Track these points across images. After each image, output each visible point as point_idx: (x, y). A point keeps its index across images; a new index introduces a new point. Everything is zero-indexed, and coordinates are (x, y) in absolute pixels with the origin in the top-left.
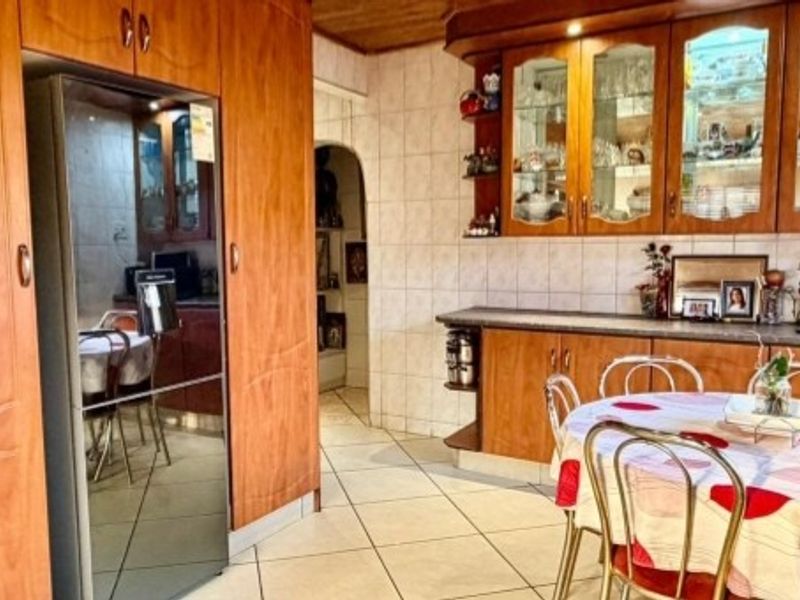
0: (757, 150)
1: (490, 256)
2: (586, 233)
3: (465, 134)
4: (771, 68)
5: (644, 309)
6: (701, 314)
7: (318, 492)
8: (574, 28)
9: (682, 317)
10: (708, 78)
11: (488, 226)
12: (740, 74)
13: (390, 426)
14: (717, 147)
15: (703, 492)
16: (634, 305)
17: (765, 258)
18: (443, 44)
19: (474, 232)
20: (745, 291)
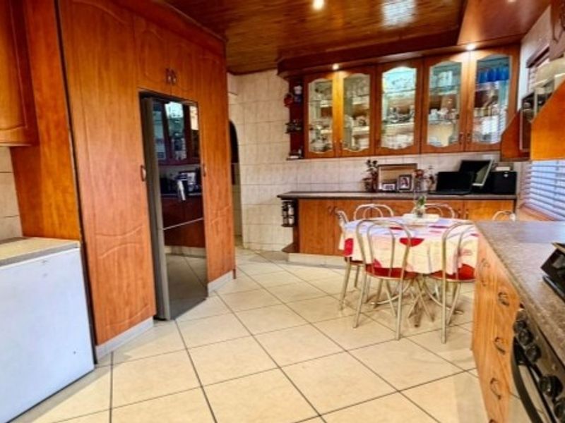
0: (412, 120)
1: (298, 168)
2: (341, 156)
3: (285, 112)
4: (418, 85)
5: (367, 188)
6: (390, 190)
7: (234, 271)
8: (336, 67)
9: (381, 191)
10: (392, 89)
11: (297, 155)
12: (405, 87)
13: (253, 248)
14: (396, 118)
15: (397, 241)
16: (361, 187)
17: (415, 165)
18: (276, 72)
19: (292, 157)
20: (408, 179)
